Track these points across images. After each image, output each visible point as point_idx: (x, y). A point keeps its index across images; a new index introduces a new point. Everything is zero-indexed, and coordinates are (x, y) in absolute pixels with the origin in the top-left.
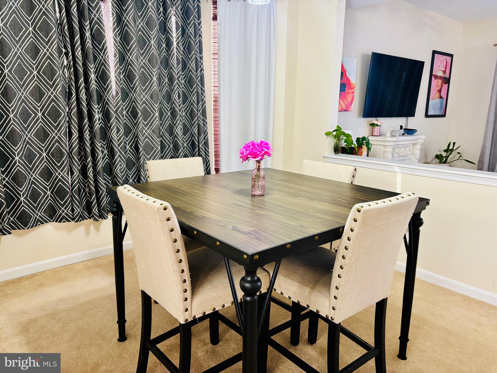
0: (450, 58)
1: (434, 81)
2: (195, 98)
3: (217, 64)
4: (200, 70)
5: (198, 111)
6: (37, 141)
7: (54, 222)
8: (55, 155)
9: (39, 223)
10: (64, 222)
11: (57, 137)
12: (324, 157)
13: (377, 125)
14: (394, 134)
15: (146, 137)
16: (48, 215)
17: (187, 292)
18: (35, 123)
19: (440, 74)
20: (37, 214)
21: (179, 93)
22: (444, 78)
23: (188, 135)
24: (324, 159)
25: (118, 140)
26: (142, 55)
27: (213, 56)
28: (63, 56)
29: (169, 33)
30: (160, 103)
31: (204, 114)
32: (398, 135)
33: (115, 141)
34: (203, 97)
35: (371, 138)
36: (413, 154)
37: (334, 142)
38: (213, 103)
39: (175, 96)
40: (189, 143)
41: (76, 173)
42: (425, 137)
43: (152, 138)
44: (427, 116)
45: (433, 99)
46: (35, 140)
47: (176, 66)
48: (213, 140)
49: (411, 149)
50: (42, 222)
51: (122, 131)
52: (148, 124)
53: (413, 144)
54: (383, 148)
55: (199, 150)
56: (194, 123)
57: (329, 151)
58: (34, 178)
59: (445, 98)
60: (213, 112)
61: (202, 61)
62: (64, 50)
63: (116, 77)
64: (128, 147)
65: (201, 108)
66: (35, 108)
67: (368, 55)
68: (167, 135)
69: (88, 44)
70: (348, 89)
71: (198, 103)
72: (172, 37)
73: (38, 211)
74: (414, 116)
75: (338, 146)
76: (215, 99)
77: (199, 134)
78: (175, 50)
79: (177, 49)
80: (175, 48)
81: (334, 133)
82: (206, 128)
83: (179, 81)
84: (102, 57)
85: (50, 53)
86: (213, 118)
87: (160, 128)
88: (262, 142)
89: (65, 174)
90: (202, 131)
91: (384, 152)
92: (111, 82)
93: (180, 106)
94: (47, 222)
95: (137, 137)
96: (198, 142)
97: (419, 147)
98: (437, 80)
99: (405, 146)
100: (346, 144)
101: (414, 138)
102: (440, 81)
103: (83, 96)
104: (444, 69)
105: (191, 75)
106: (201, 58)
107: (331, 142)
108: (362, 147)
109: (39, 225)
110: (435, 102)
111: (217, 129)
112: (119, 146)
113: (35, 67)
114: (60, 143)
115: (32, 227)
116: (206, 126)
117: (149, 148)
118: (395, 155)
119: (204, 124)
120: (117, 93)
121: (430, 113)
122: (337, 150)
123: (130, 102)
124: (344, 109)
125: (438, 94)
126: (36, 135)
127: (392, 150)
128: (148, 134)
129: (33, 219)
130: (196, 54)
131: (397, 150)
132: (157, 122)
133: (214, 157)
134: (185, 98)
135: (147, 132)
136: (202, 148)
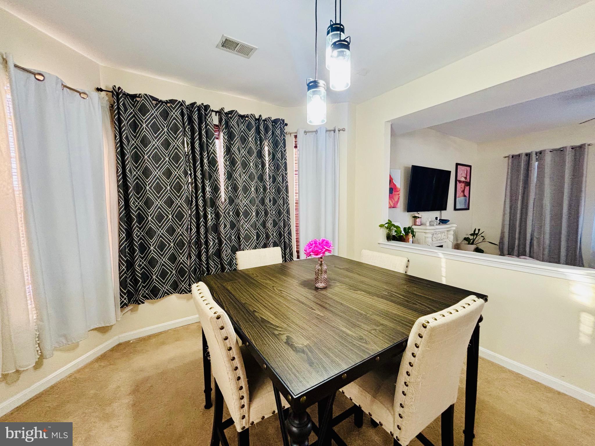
0: (469, 168)
1: (459, 185)
2: (281, 202)
3: (297, 178)
4: (285, 182)
5: (283, 210)
6: (167, 235)
7: (177, 294)
8: (179, 244)
9: (166, 294)
10: (183, 293)
11: (181, 232)
12: (379, 243)
13: (419, 218)
14: (432, 223)
15: (246, 230)
16: (173, 288)
17: (244, 400)
18: (167, 223)
19: (463, 179)
20: (165, 288)
21: (270, 198)
22: (466, 182)
23: (277, 227)
24: (379, 245)
25: (225, 233)
26: (244, 173)
27: (295, 173)
28: (188, 176)
29: (263, 158)
30: (257, 206)
31: (288, 212)
32: (435, 225)
33: (222, 234)
34: (287, 201)
35: (414, 227)
36: (447, 238)
37: (386, 232)
38: (295, 204)
39: (267, 201)
40: (277, 233)
41: (193, 257)
42: (456, 226)
43: (250, 230)
44: (455, 209)
45: (458, 197)
46: (166, 234)
47: (268, 180)
48: (295, 230)
49: (446, 235)
50: (168, 293)
51: (228, 226)
52: (247, 220)
53: (447, 231)
54: (424, 235)
55: (284, 238)
56: (281, 219)
57: (383, 239)
58: (164, 262)
59: (468, 196)
60: (295, 211)
61: (287, 176)
62: (189, 172)
63: (225, 189)
64: (233, 237)
65: (286, 209)
66: (167, 212)
67: (409, 168)
68: (261, 228)
69: (206, 167)
70: (395, 192)
71: (284, 205)
72: (265, 161)
73: (166, 286)
74: (446, 210)
75: (390, 235)
76: (296, 202)
77: (284, 227)
78: (267, 169)
79: (269, 168)
80: (267, 168)
81: (386, 225)
82: (289, 222)
83: (270, 190)
84: (215, 176)
85: (179, 174)
86: (295, 215)
87: (256, 223)
88: (323, 241)
89: (185, 258)
90: (287, 224)
91: (425, 237)
92: (220, 193)
93: (270, 208)
94: (172, 294)
95: (239, 230)
96: (284, 232)
97: (452, 233)
98: (461, 184)
99: (442, 233)
100: (396, 233)
101: (448, 227)
102: (463, 185)
103: (201, 203)
104: (466, 176)
105: (279, 186)
106: (286, 174)
107: (383, 232)
108: (408, 235)
109: (166, 296)
110: (460, 199)
111: (298, 222)
112: (225, 237)
113: (168, 184)
114: (182, 236)
115: (160, 298)
116: (289, 221)
117: (248, 238)
118: (434, 239)
119: (288, 219)
120: (225, 200)
121: (457, 208)
122: (390, 238)
123: (235, 206)
124: (393, 207)
125: (462, 194)
126: (167, 231)
127: (431, 236)
128: (248, 227)
129: (161, 292)
130: (282, 172)
131: (435, 236)
132: (254, 219)
133: (295, 242)
134: (275, 202)
135: (247, 226)
136: (286, 237)
